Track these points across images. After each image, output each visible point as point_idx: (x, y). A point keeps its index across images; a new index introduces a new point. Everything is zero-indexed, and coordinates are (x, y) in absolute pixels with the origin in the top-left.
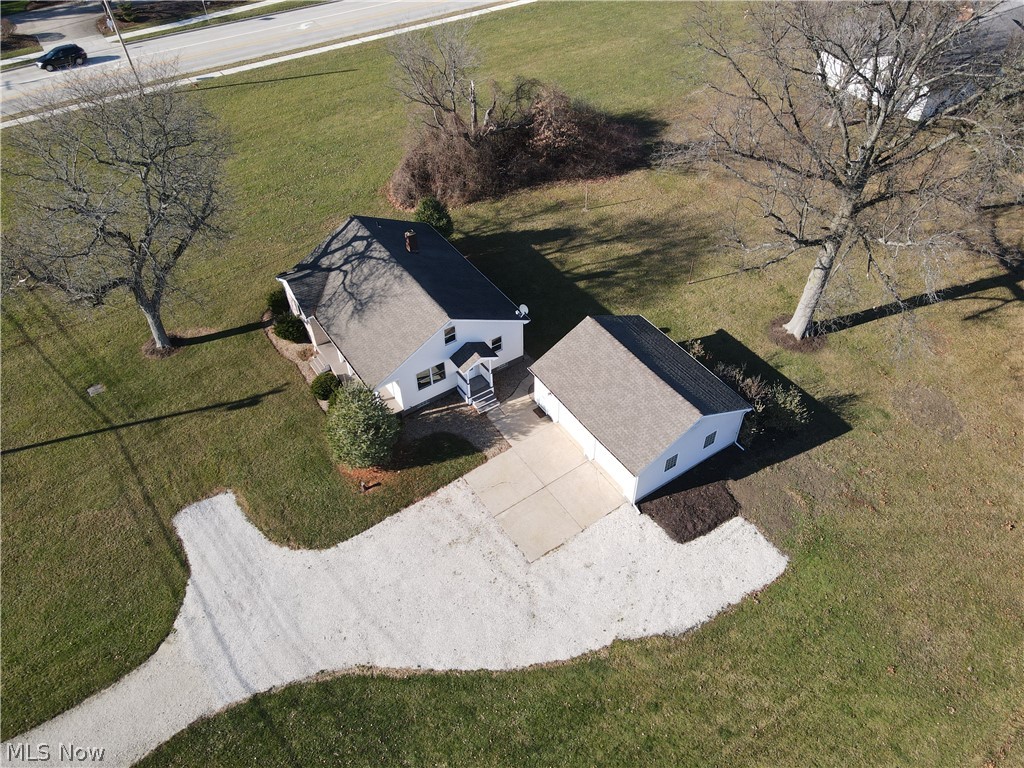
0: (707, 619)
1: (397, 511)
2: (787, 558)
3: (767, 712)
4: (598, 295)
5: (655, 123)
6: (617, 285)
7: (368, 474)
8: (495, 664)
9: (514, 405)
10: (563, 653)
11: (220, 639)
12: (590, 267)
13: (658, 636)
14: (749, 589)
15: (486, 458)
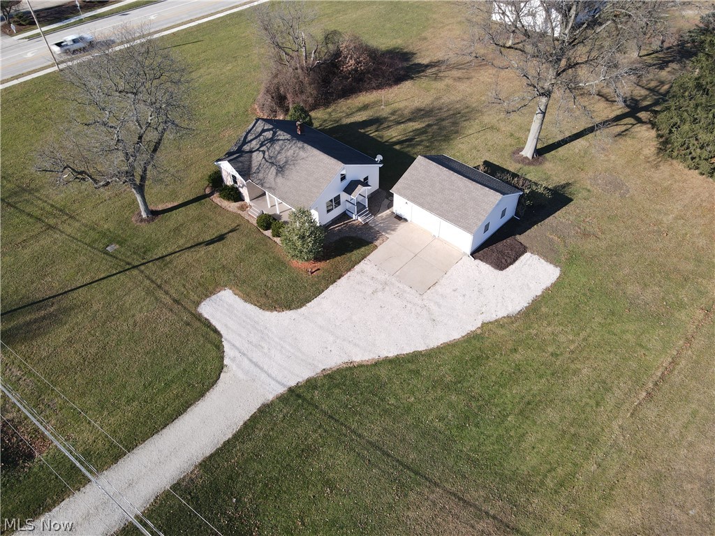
0: (528, 305)
1: (335, 281)
2: (559, 268)
3: (573, 341)
4: (409, 151)
5: (406, 54)
6: (418, 145)
7: (310, 266)
8: (422, 347)
9: (382, 217)
10: (456, 334)
11: (256, 365)
12: (398, 138)
13: (504, 317)
14: (544, 287)
15: (376, 247)
